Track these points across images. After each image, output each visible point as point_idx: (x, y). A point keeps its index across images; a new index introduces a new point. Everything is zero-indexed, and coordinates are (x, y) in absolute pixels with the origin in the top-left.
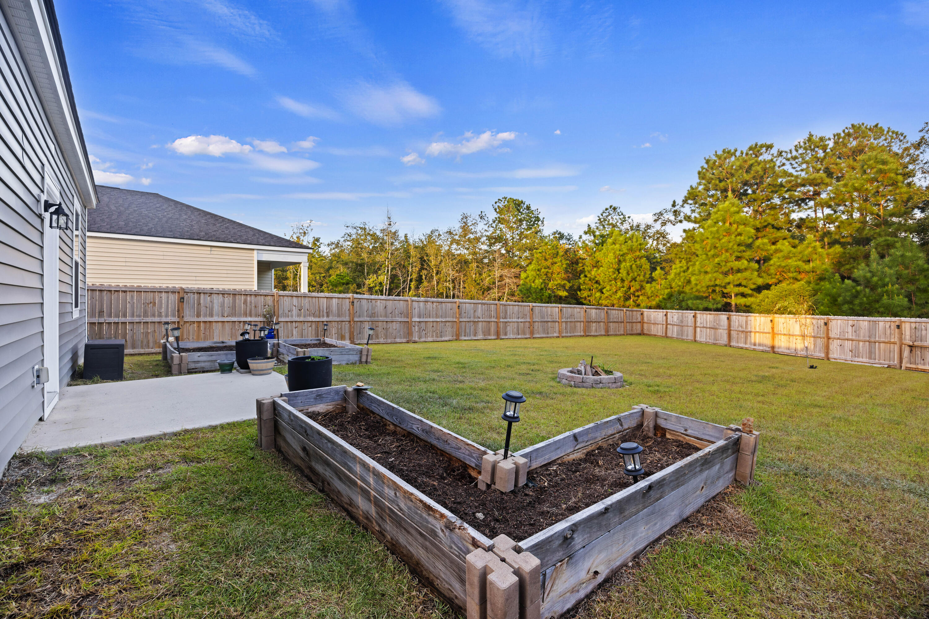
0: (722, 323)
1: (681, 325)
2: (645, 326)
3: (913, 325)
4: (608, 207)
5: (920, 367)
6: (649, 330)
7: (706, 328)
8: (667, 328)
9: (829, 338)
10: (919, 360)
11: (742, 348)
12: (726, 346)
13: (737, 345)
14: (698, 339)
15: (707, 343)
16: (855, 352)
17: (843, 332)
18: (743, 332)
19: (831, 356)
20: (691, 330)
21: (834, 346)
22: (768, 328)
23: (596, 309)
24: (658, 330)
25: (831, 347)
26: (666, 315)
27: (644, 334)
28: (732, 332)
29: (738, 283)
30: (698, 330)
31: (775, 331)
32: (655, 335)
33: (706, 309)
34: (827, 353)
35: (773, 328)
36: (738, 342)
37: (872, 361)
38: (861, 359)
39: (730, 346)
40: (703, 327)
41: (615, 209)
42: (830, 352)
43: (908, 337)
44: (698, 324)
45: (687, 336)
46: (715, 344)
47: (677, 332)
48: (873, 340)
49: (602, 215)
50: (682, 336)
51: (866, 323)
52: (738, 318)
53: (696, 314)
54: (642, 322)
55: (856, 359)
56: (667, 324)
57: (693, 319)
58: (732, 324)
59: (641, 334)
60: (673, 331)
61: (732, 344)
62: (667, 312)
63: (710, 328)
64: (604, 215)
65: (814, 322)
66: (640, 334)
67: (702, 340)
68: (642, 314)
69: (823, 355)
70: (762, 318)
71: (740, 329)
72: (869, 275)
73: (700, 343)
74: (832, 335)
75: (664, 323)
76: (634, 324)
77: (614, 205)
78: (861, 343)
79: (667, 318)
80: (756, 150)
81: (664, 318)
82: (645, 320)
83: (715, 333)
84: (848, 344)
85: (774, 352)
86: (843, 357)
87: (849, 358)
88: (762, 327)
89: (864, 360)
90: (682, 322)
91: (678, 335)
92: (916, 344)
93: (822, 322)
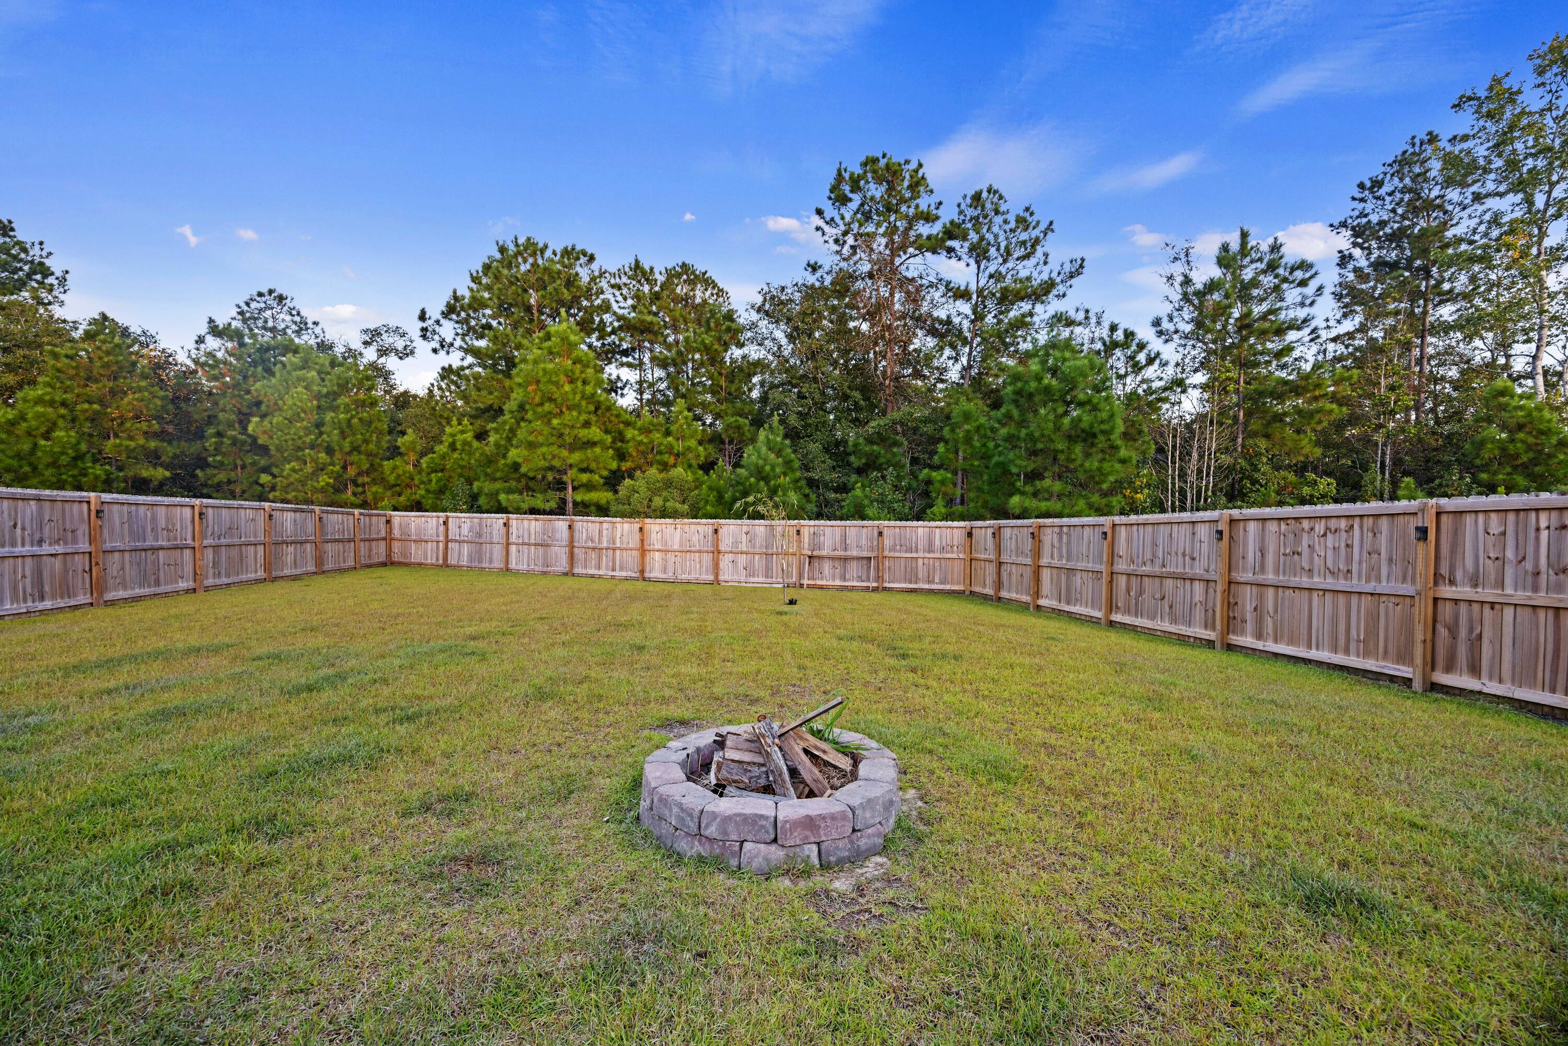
0: (558, 536)
1: (478, 541)
2: (396, 546)
3: (812, 530)
4: (265, 290)
5: (819, 582)
6: (404, 554)
7: (529, 545)
8: (446, 548)
9: (719, 552)
10: (816, 574)
11: (592, 576)
12: (566, 574)
13: (584, 571)
14: (513, 565)
15: (528, 574)
16: (749, 570)
17: (736, 543)
18: (594, 549)
19: (721, 578)
20: (498, 551)
21: (725, 562)
22: (634, 542)
24: (429, 554)
25: (721, 565)
26: (445, 523)
27: (393, 563)
28: (576, 550)
29: (585, 465)
30: (513, 549)
31: (646, 547)
32: (420, 564)
33: (533, 511)
34: (717, 575)
35: (642, 541)
36: (586, 567)
37: (769, 580)
38: (756, 579)
39: (573, 575)
40: (523, 544)
41: (281, 299)
42: (721, 573)
43: (806, 546)
44: (513, 539)
45: (491, 561)
46: (544, 573)
47: (470, 555)
48: (770, 552)
49: (248, 304)
50: (480, 561)
51: (762, 529)
52: (588, 526)
53: (508, 519)
54: (389, 539)
55: (752, 579)
56: (447, 541)
57: (503, 530)
58: (576, 535)
59: (388, 563)
60: (461, 555)
61: (576, 571)
62: (447, 518)
63: (535, 545)
64: (254, 305)
65: (701, 529)
66: (384, 564)
67: (520, 567)
68: (388, 522)
69: (711, 578)
70: (626, 526)
71: (590, 544)
72: (761, 462)
73: (517, 573)
74: (722, 548)
75: (441, 538)
76: (374, 544)
77: (280, 291)
78: (757, 557)
79: (447, 530)
80: (569, 253)
81: (442, 528)
82: (396, 533)
83: (545, 556)
84: (742, 560)
85: (644, 579)
86: (736, 578)
87: (743, 579)
88: (625, 539)
89: (761, 579)
90: (480, 536)
91: (471, 559)
92: (815, 553)
93: (710, 530)
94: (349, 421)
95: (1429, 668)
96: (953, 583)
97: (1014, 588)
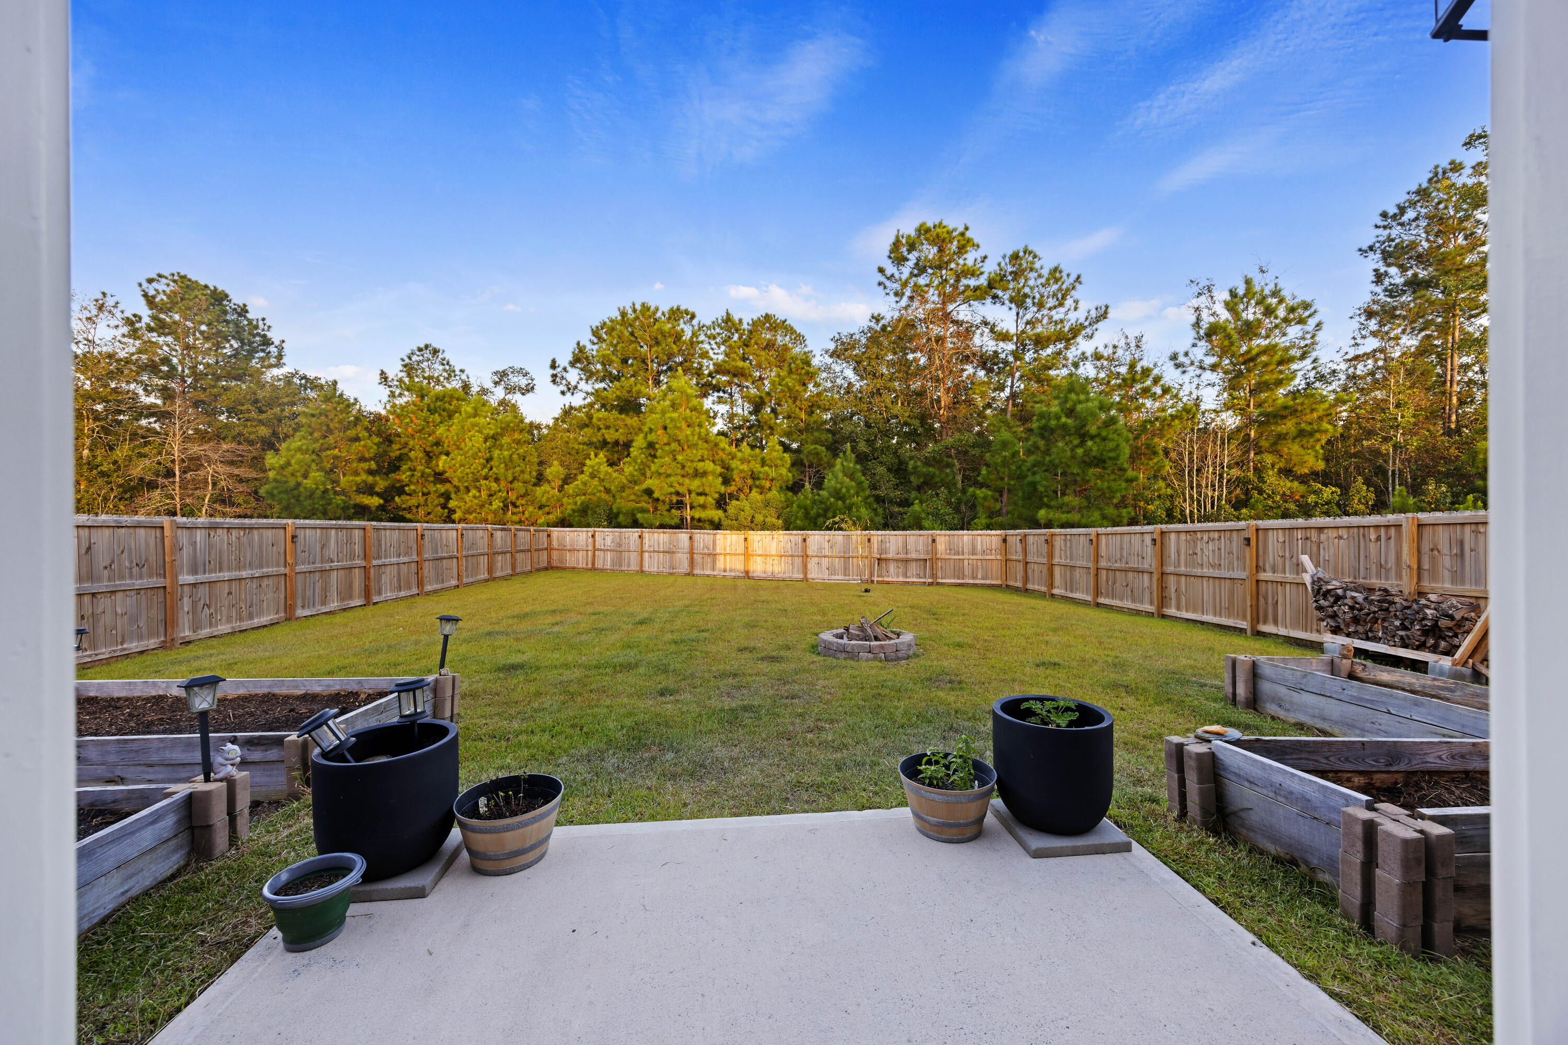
0: (681, 545)
1: (619, 550)
2: (555, 555)
3: (880, 538)
4: (422, 346)
5: (886, 579)
6: (561, 561)
7: (658, 552)
8: (594, 555)
9: (807, 556)
10: (884, 573)
11: (708, 576)
12: (688, 574)
13: (702, 572)
14: (646, 568)
15: (658, 574)
16: (831, 570)
17: (821, 549)
18: (709, 555)
19: (809, 576)
20: (634, 557)
21: (812, 564)
22: (741, 550)
23: (502, 530)
24: (579, 560)
25: (809, 566)
26: (593, 536)
27: (552, 568)
28: (695, 556)
29: (701, 490)
30: (646, 555)
31: (750, 552)
32: (574, 568)
33: (662, 526)
34: (805, 574)
35: (747, 548)
36: (703, 569)
37: (847, 578)
38: (836, 577)
39: (693, 575)
40: (654, 551)
41: (435, 352)
42: (809, 572)
43: (876, 550)
44: (646, 548)
45: (629, 565)
46: (671, 574)
47: (612, 561)
48: (847, 555)
49: (410, 358)
50: (621, 566)
51: (841, 538)
52: (703, 537)
53: (642, 532)
54: (549, 549)
55: (833, 577)
56: (595, 550)
57: (638, 541)
58: (695, 544)
59: (549, 568)
60: (606, 560)
61: (695, 572)
62: (595, 532)
63: (664, 552)
64: (414, 358)
65: (792, 538)
66: (546, 569)
67: (652, 570)
68: (549, 536)
69: (801, 576)
70: (734, 536)
71: (706, 551)
72: (839, 486)
73: (650, 574)
74: (810, 553)
75: (590, 548)
76: (541, 552)
77: (436, 345)
78: (837, 560)
79: (595, 541)
80: (675, 313)
81: (590, 540)
82: (555, 544)
83: (671, 558)
84: (825, 562)
85: (749, 578)
86: (820, 576)
87: (826, 577)
88: (733, 548)
89: (840, 577)
90: (620, 546)
91: (613, 564)
92: (882, 557)
93: (800, 539)
94: (511, 456)
95: (1255, 622)
96: (992, 579)
97: (1036, 582)
